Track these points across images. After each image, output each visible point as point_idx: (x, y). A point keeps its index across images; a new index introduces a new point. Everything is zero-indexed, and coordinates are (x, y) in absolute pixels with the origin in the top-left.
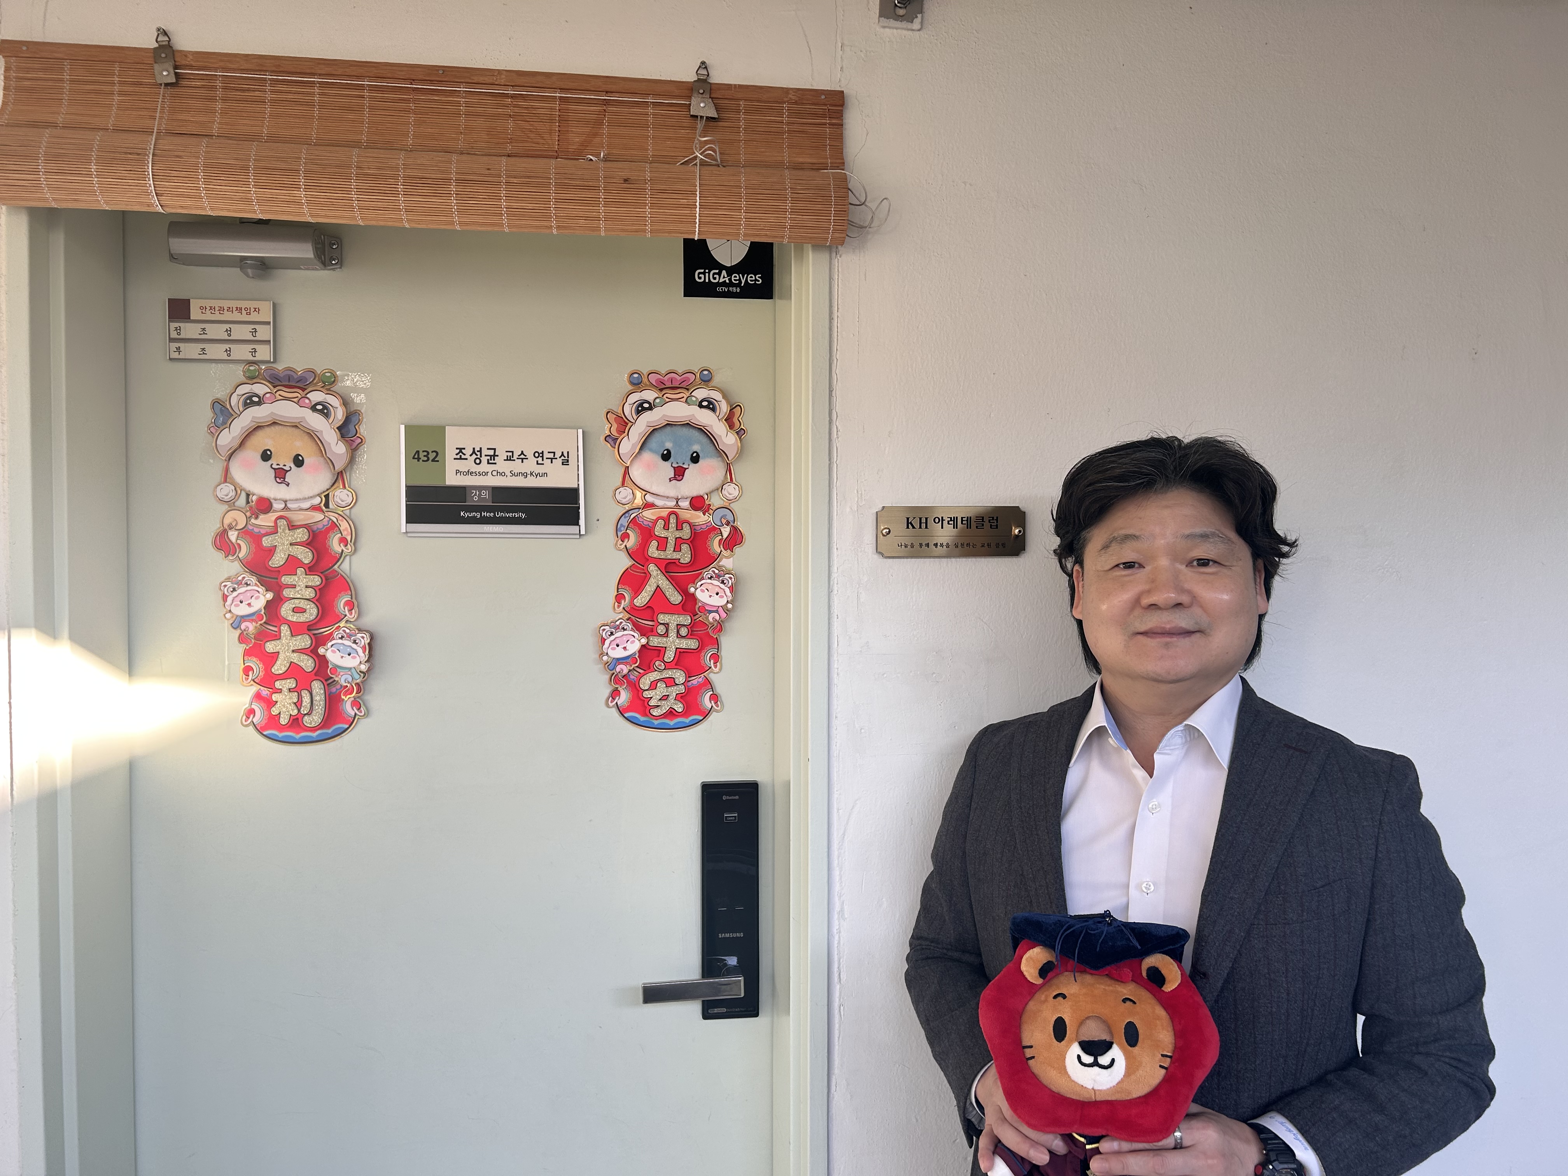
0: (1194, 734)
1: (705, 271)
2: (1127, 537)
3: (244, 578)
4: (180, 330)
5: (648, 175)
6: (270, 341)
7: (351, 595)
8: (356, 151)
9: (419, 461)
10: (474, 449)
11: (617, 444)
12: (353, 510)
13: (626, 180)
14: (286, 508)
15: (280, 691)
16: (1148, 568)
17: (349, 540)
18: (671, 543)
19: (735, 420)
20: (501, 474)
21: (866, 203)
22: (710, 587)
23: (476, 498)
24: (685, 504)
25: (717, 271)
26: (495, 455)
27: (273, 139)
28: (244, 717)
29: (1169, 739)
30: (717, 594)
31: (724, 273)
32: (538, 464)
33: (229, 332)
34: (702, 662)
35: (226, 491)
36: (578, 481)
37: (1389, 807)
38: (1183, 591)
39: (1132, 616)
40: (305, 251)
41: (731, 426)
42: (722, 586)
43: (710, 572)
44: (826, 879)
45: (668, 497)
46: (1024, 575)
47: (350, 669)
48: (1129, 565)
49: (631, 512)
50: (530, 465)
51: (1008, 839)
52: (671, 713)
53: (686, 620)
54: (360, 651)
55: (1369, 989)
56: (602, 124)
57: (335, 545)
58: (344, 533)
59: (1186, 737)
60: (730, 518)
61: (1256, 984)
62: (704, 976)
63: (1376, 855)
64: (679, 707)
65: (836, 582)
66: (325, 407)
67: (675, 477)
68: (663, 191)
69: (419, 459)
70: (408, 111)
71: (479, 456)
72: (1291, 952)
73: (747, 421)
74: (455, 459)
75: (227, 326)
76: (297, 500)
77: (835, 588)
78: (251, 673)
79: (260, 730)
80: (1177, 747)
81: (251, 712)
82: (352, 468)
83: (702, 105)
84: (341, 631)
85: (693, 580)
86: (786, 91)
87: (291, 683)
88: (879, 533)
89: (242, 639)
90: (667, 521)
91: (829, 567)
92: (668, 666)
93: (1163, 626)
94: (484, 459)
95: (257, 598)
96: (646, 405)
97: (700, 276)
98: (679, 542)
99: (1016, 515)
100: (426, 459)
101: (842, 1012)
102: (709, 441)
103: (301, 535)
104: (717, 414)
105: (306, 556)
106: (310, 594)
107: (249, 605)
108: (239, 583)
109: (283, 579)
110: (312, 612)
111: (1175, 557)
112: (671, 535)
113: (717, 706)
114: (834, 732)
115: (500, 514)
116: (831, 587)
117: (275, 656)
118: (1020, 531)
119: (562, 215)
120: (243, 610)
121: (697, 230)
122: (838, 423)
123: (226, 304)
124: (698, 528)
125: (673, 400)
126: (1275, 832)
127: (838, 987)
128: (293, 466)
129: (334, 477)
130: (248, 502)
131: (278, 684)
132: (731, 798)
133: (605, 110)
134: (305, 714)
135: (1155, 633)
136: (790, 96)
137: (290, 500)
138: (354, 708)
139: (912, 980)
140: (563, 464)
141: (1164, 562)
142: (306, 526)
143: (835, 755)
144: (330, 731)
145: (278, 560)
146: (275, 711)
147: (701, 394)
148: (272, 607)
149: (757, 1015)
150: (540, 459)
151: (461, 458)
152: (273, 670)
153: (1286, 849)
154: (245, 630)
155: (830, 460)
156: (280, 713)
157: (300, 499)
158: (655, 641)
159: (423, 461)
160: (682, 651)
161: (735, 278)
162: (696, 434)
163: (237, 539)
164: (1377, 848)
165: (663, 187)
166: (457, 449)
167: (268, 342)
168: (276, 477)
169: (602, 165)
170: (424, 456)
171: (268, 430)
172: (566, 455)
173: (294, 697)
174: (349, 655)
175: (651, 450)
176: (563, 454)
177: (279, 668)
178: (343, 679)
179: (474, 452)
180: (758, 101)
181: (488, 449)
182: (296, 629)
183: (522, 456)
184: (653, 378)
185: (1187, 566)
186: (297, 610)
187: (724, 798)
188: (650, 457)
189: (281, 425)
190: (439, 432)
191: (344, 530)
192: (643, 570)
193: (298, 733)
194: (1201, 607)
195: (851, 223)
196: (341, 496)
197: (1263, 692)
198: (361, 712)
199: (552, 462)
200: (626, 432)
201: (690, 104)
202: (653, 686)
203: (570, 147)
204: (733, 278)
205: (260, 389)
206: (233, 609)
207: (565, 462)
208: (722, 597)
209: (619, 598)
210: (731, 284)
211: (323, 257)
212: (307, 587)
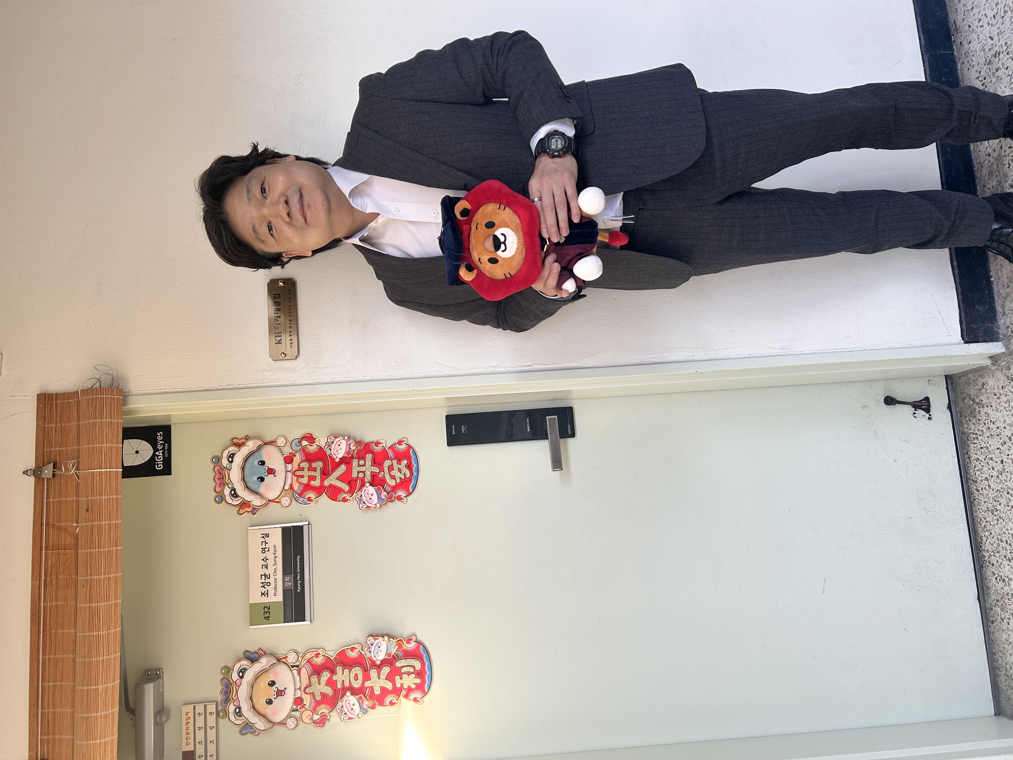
0: (356, 192)
1: (156, 464)
2: (255, 231)
3: (338, 709)
4: (200, 756)
5: (85, 499)
6: (204, 705)
7: (347, 649)
8: (77, 660)
9: (270, 617)
10: (261, 587)
11: (256, 507)
12: (299, 651)
13: (87, 511)
14: (300, 689)
15: (402, 685)
16: (270, 219)
17: (317, 652)
18: (312, 473)
19: (240, 442)
20: (275, 571)
21: (98, 378)
22: (336, 450)
23: (290, 584)
24: (289, 467)
25: (156, 457)
26: (265, 575)
27: (73, 706)
28: (418, 703)
29: (357, 206)
30: (339, 445)
31: (157, 453)
32: (269, 551)
33: (200, 729)
34: (380, 451)
35: (291, 723)
36: (278, 527)
37: (377, 94)
38: (279, 201)
39: (297, 226)
40: (149, 689)
41: (243, 444)
42: (335, 443)
43: (327, 450)
44: (478, 376)
45: (286, 477)
46: (306, 278)
47: (387, 646)
48: (270, 228)
49: (295, 497)
50: (269, 555)
51: (429, 284)
52: (409, 466)
53: (355, 463)
54: (377, 641)
55: (470, 99)
56: (60, 526)
57: (319, 661)
58: (313, 655)
59: (358, 196)
60: (297, 441)
61: (469, 158)
62: (547, 439)
63: (400, 99)
64: (405, 462)
65: (314, 381)
66: (241, 671)
67: (273, 474)
68: (92, 490)
69: (269, 617)
70: (56, 634)
71: (266, 584)
72: (450, 141)
73: (241, 434)
74: (268, 597)
75: (197, 729)
76: (295, 683)
77: (317, 381)
78: (393, 701)
79: (425, 694)
80: (363, 201)
81: (415, 700)
82: (276, 654)
83: (46, 472)
84: (367, 653)
85: (333, 459)
86: (38, 426)
87: (397, 678)
88: (284, 359)
89: (373, 707)
90: (299, 477)
91: (305, 385)
92: (382, 470)
93: (298, 209)
94: (267, 581)
95: (350, 700)
96: (233, 492)
97: (160, 467)
98: (310, 469)
99: (272, 285)
100: (268, 613)
101: (547, 363)
102: (252, 456)
103: (314, 679)
104: (236, 452)
105: (326, 675)
106: (346, 671)
107: (353, 705)
108: (342, 711)
109: (339, 687)
110: (357, 670)
111: (261, 205)
112: (306, 473)
113: (404, 441)
114: (398, 377)
115: (298, 569)
116: (316, 383)
117: (383, 689)
118: (281, 282)
119: (108, 544)
120: (357, 708)
121: (115, 470)
122: (224, 385)
123: (184, 731)
124: (303, 459)
125: (229, 478)
126: (395, 151)
127: (535, 366)
128: (275, 687)
129: (280, 663)
130: (297, 710)
131: (398, 685)
132: (454, 430)
133: (52, 525)
134: (415, 669)
135: (303, 213)
136: (41, 423)
137: (295, 686)
138: (411, 642)
139: (519, 329)
140: (268, 537)
141: (265, 211)
142: (309, 677)
143: (410, 375)
144: (424, 655)
145: (329, 691)
146: (413, 686)
147: (225, 462)
148: (354, 692)
149: (571, 409)
150: (266, 550)
151: (267, 594)
152: (391, 689)
153: (402, 145)
154: (368, 706)
155: (245, 388)
156: (415, 683)
157: (294, 681)
158: (368, 478)
159: (270, 614)
160: (373, 463)
161: (160, 447)
162: (248, 463)
163: (318, 715)
164: (396, 99)
165: (90, 491)
166: (262, 596)
167: (205, 706)
168: (282, 696)
169: (80, 525)
170: (267, 614)
171: (254, 702)
172: (263, 535)
173: (405, 676)
174: (379, 647)
175: (259, 488)
176: (263, 537)
177: (389, 686)
178: (394, 650)
179: (263, 587)
180: (44, 441)
181: (261, 579)
182: (367, 677)
183: (265, 560)
184: (218, 490)
185: (266, 199)
186: (356, 678)
187: (454, 433)
188: (262, 488)
189: (251, 695)
190: (253, 607)
191: (311, 656)
192: (328, 487)
193: (426, 673)
194: (287, 190)
195: (111, 386)
196: (292, 659)
197: (339, 154)
198: (413, 638)
199: (268, 543)
200: (248, 502)
201: (47, 478)
202: (393, 477)
203: (73, 543)
204: (160, 448)
205: (232, 708)
206: (356, 713)
207: (267, 535)
208: (341, 443)
209: (345, 500)
210: (163, 449)
211: (155, 679)
212: (343, 674)
